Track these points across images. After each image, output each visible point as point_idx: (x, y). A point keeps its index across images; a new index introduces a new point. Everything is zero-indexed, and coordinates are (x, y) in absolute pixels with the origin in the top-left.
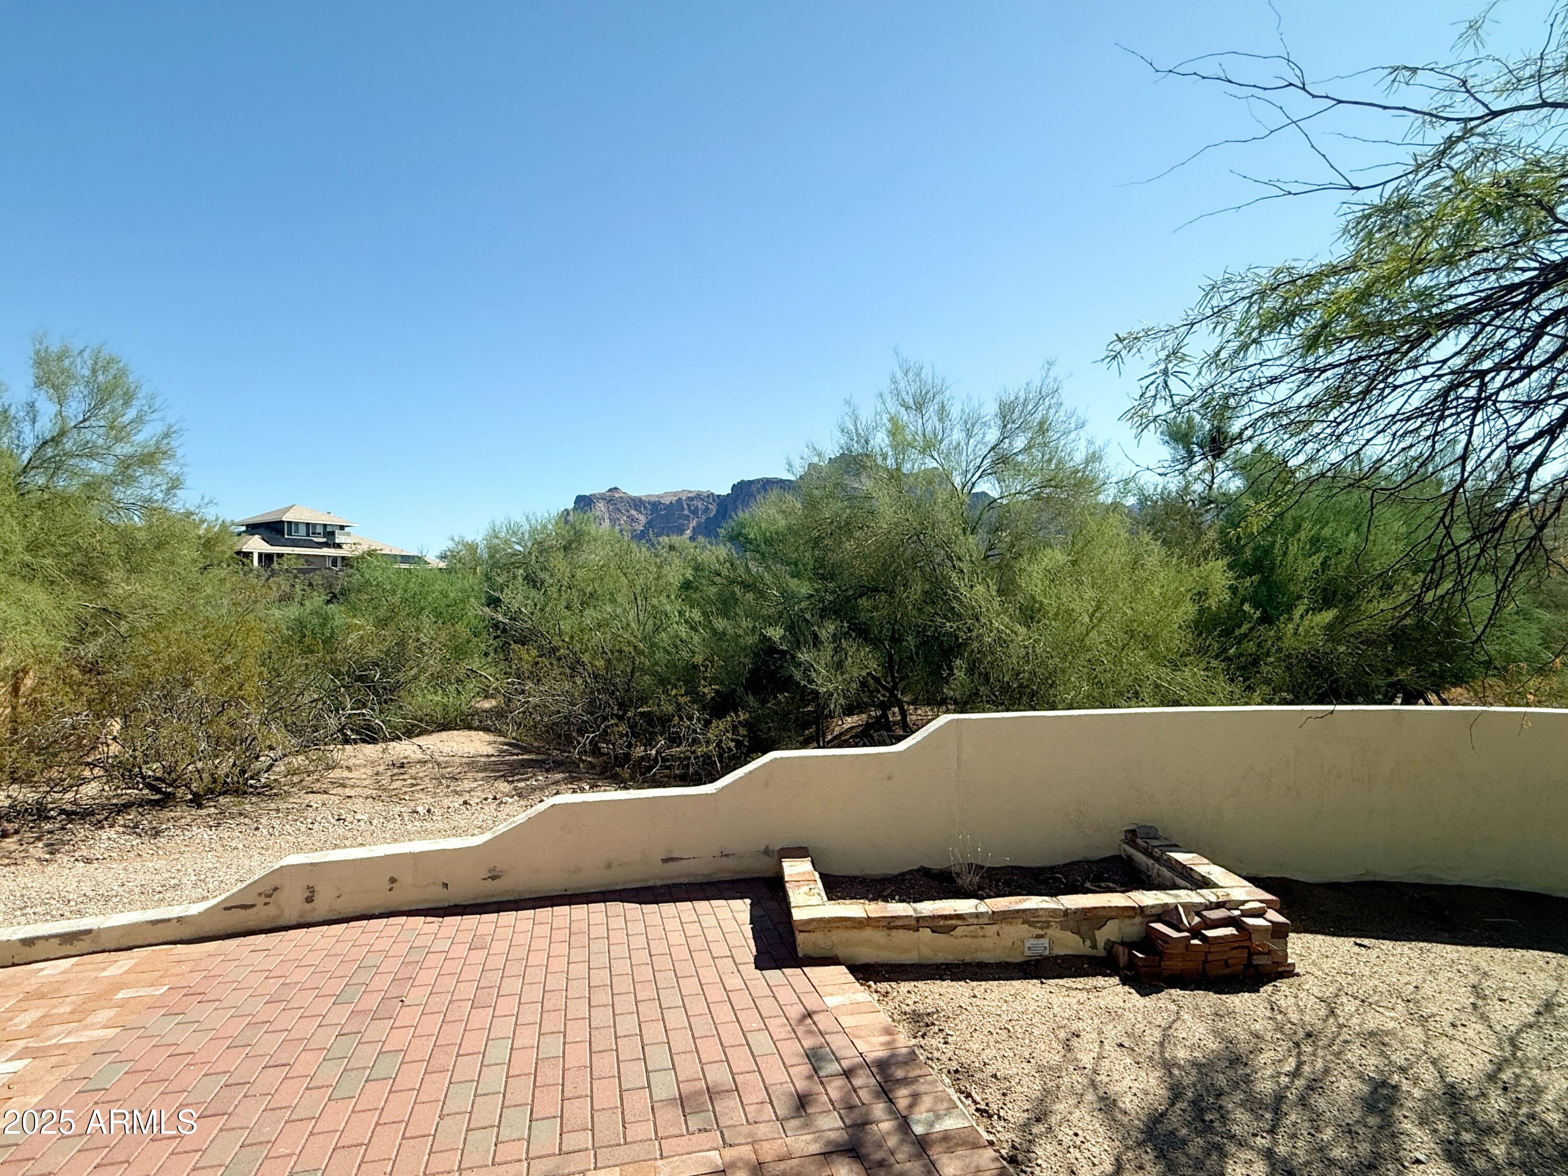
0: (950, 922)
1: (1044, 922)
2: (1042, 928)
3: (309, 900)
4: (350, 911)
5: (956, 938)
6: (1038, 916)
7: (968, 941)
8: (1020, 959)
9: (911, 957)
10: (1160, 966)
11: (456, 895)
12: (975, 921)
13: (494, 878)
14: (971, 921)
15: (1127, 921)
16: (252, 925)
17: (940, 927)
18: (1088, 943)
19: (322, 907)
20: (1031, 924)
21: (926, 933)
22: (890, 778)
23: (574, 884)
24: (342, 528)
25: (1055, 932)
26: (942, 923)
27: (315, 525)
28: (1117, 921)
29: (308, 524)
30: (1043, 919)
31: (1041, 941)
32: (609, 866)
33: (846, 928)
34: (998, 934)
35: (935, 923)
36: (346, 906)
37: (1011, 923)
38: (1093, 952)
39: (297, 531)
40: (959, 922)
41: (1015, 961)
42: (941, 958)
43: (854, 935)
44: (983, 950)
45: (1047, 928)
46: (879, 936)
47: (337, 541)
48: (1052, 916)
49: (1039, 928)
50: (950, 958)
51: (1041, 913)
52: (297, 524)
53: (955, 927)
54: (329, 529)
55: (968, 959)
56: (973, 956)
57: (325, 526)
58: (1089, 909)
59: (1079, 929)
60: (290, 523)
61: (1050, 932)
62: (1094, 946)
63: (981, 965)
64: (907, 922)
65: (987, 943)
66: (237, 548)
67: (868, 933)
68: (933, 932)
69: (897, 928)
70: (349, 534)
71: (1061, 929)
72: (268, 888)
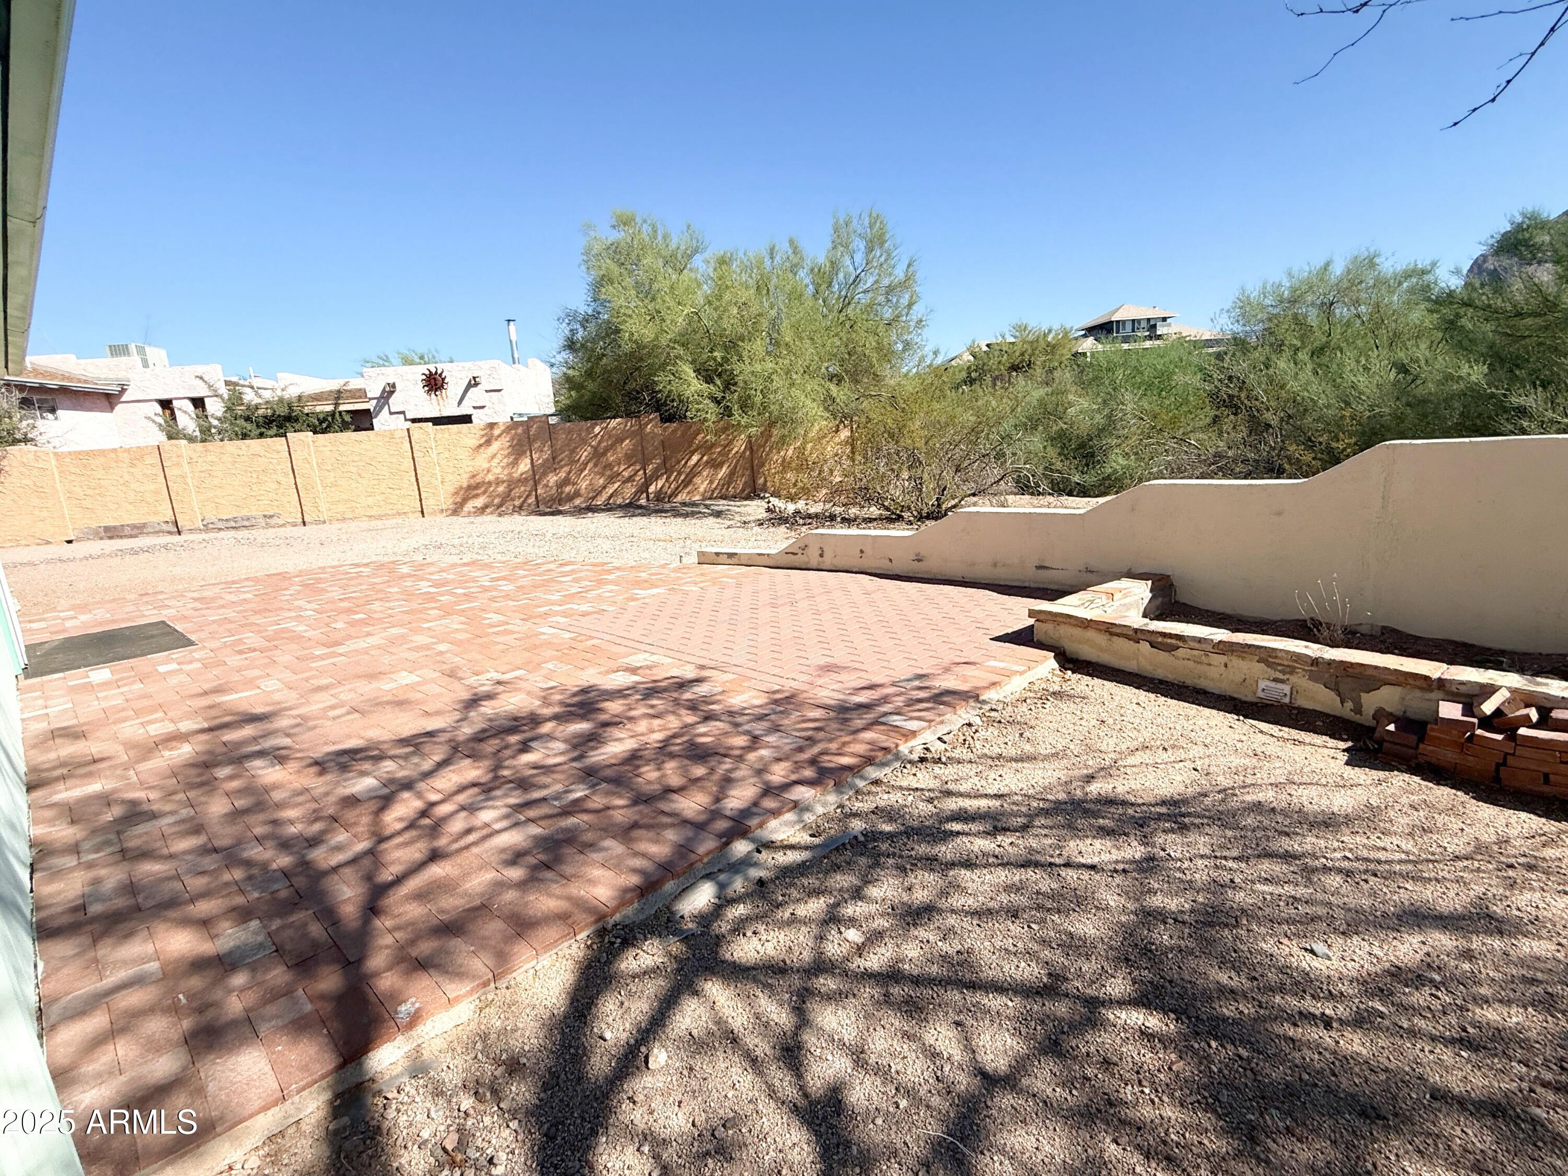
0: (1169, 641)
1: (1288, 666)
2: (1284, 673)
3: (821, 556)
4: (840, 567)
5: (1177, 658)
6: (1276, 657)
7: (1191, 664)
8: (1250, 698)
9: (1131, 666)
10: (1417, 748)
11: (896, 569)
12: (1197, 645)
13: (919, 560)
14: (1193, 644)
15: (1418, 693)
16: (797, 564)
17: (1160, 643)
18: (1349, 705)
19: (828, 561)
20: (1269, 665)
21: (1145, 646)
22: (1279, 514)
23: (970, 575)
24: (1164, 319)
25: (1301, 680)
26: (1160, 639)
27: (1139, 321)
28: (1399, 689)
29: (1133, 321)
30: (1286, 663)
31: (1280, 686)
32: (995, 565)
33: (1070, 624)
34: (1226, 666)
35: (1153, 638)
36: (840, 564)
37: (1243, 658)
38: (1356, 718)
39: (1124, 328)
40: (1181, 644)
41: (1244, 699)
42: (1160, 674)
43: (1077, 632)
44: (1206, 678)
45: (1291, 673)
46: (1101, 639)
47: (1159, 333)
48: (1295, 661)
49: (1280, 671)
50: (1170, 677)
51: (1280, 654)
52: (1124, 322)
53: (1178, 648)
54: (1152, 323)
55: (1189, 682)
56: (1196, 681)
57: (1149, 320)
58: (1352, 664)
59: (1337, 684)
60: (1118, 322)
61: (1294, 679)
62: (1358, 710)
63: (1204, 692)
64: (1125, 631)
65: (1213, 672)
66: (1074, 350)
67: (1091, 634)
68: (1152, 646)
69: (1118, 635)
70: (1169, 325)
71: (1310, 679)
72: (803, 545)
